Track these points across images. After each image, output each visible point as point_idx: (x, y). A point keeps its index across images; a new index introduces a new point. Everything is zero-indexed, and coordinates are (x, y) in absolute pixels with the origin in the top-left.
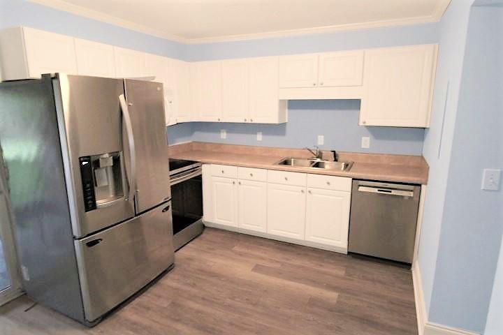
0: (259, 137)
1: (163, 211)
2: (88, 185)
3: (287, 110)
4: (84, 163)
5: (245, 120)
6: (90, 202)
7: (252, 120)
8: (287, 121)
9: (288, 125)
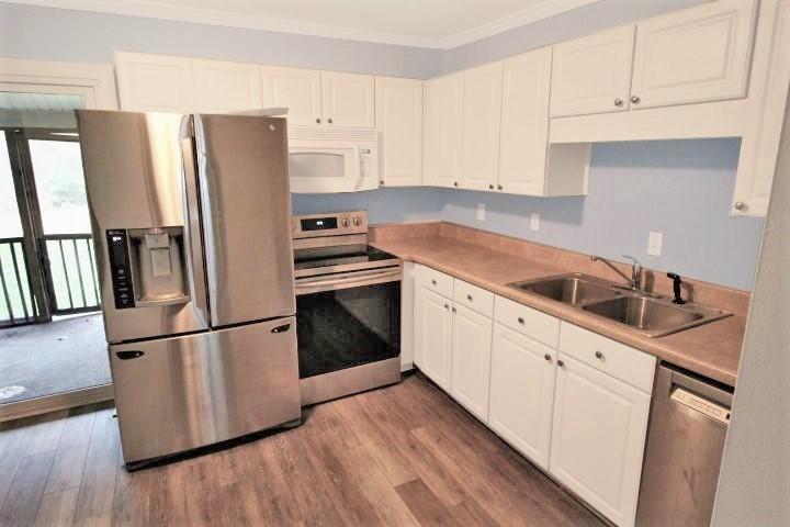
0: (535, 223)
1: (273, 331)
2: (121, 271)
3: (587, 168)
4: (115, 239)
5: (491, 187)
6: (124, 296)
7: (500, 188)
8: (585, 194)
9: (587, 201)
